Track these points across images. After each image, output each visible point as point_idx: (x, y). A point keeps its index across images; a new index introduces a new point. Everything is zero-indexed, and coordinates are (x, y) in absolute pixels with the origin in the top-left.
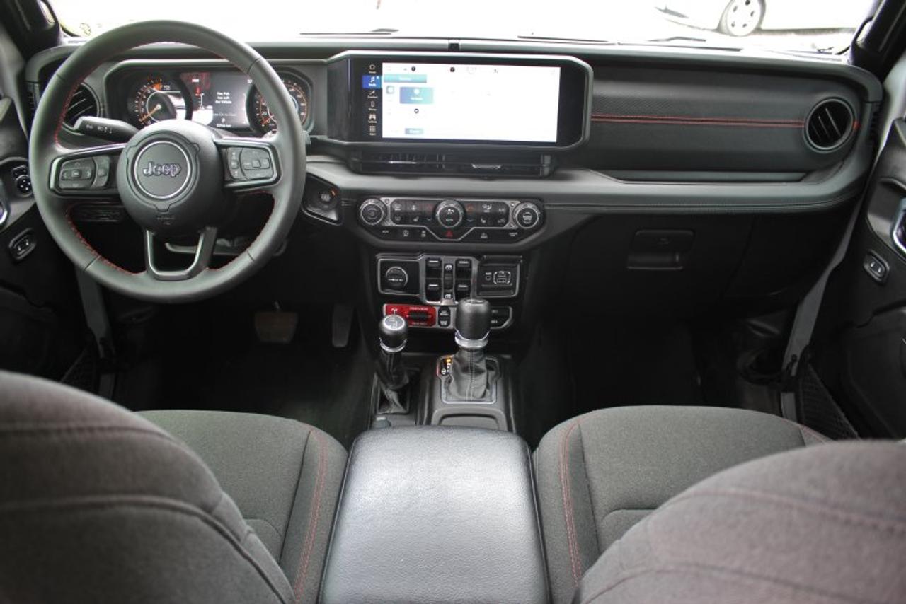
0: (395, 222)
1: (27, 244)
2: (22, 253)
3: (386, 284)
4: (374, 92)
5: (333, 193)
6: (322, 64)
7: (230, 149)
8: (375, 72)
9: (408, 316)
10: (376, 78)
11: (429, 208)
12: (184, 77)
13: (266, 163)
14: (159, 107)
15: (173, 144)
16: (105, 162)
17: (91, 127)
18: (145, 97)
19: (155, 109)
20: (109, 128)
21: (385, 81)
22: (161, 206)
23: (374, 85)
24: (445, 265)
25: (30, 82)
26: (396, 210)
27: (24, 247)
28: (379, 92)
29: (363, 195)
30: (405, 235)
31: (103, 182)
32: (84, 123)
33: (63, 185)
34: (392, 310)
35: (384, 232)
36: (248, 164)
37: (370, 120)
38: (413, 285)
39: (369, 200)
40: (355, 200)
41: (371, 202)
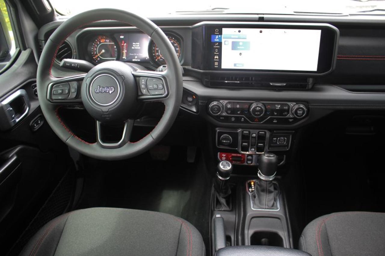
0: (228, 113)
1: (39, 122)
2: (37, 127)
3: (220, 143)
4: (217, 44)
5: (194, 97)
6: (189, 28)
7: (141, 78)
8: (218, 33)
9: (231, 159)
10: (218, 37)
11: (246, 106)
12: (115, 36)
13: (161, 86)
14: (103, 51)
15: (111, 76)
16: (75, 85)
17: (69, 64)
18: (96, 46)
19: (102, 52)
20: (78, 64)
21: (223, 38)
22: (105, 109)
23: (218, 40)
24: (252, 134)
25: (41, 40)
26: (228, 107)
27: (37, 124)
28: (220, 44)
29: (210, 99)
30: (233, 120)
31: (74, 95)
32: (65, 62)
33: (54, 97)
34: (223, 155)
35: (221, 118)
36: (151, 86)
37: (215, 59)
38: (234, 144)
39: (214, 102)
40: (206, 102)
41: (215, 103)
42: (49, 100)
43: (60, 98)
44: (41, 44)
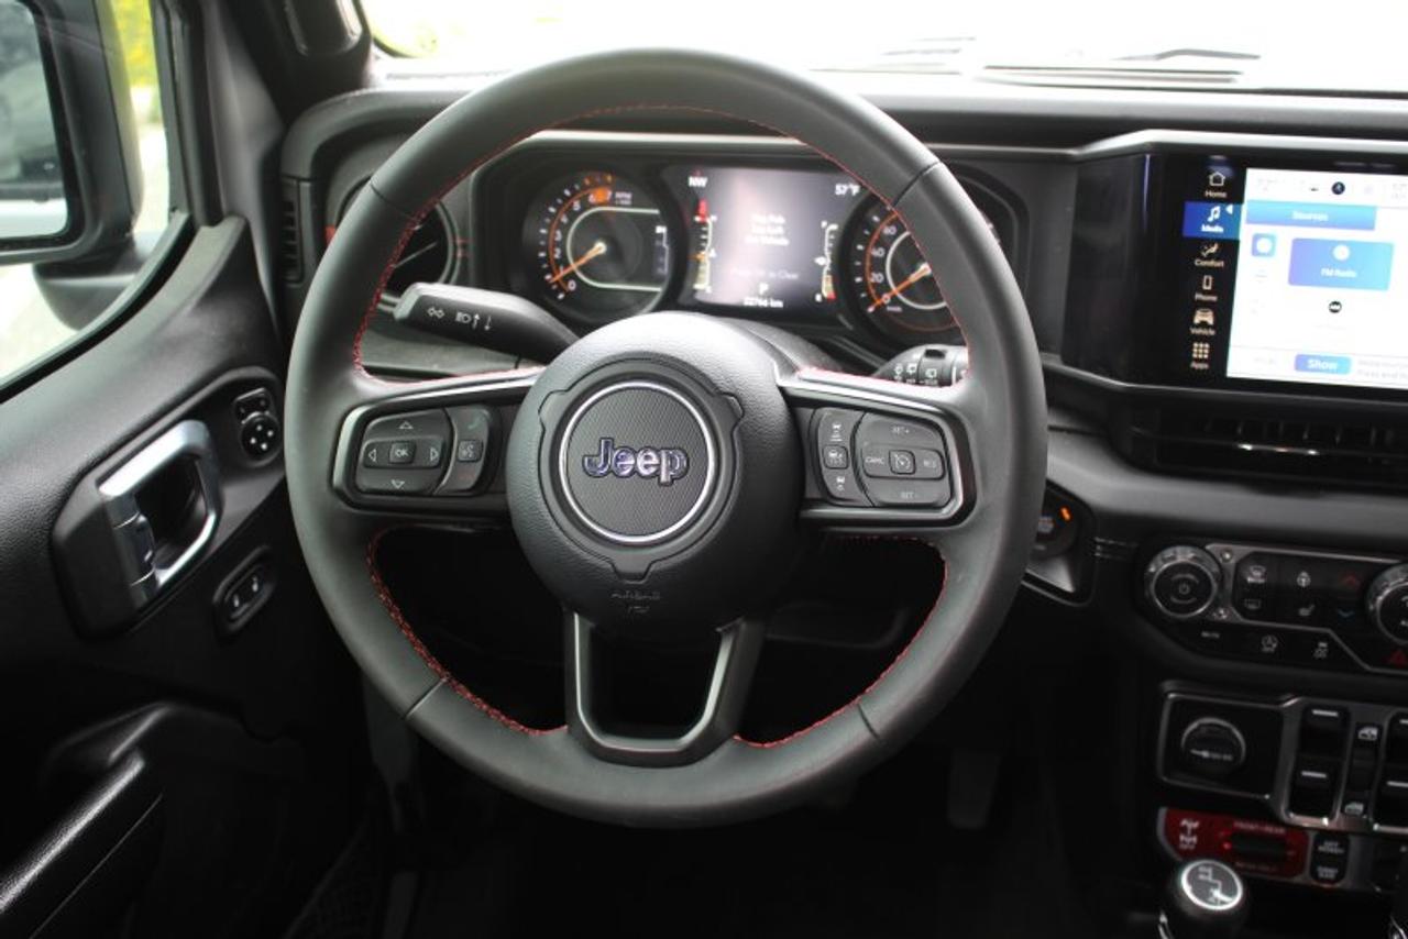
0: (1245, 613)
1: (255, 587)
2: (242, 611)
3: (1180, 760)
4: (1214, 249)
5: (1066, 515)
6: (1065, 159)
7: (826, 412)
8: (1223, 195)
9: (1226, 846)
10: (1223, 212)
11: (1349, 582)
13: (931, 464)
14: (600, 248)
16: (478, 422)
17: (440, 314)
18: (564, 220)
19: (591, 254)
20: (485, 314)
21: (1249, 221)
22: (628, 563)
23: (1218, 229)
24: (1361, 726)
25: (290, 177)
26: (1250, 580)
27: (247, 596)
28: (1229, 249)
29: (1159, 531)
30: (1266, 649)
32: (423, 304)
33: (366, 481)
34: (1184, 822)
35: (1205, 634)
36: (879, 460)
37: (1198, 326)
38: (1257, 770)
39: (1179, 549)
40: (1134, 545)
41: (1183, 555)
42: (338, 493)
43: (397, 484)
44: (292, 197)
